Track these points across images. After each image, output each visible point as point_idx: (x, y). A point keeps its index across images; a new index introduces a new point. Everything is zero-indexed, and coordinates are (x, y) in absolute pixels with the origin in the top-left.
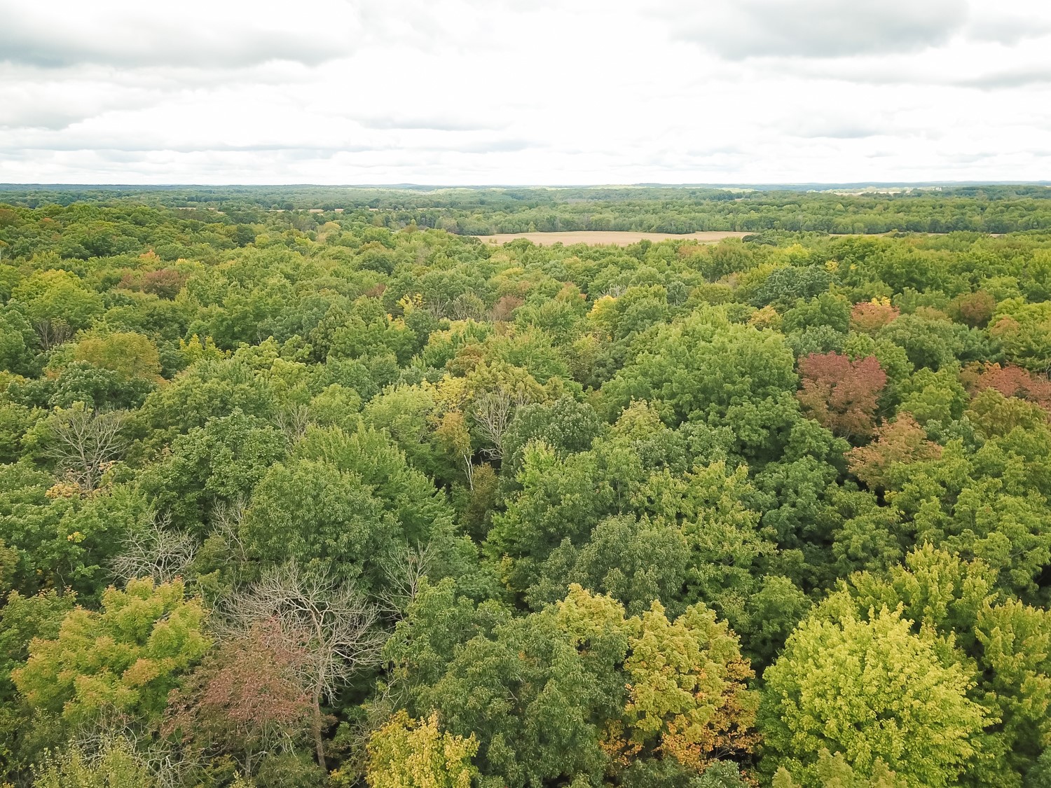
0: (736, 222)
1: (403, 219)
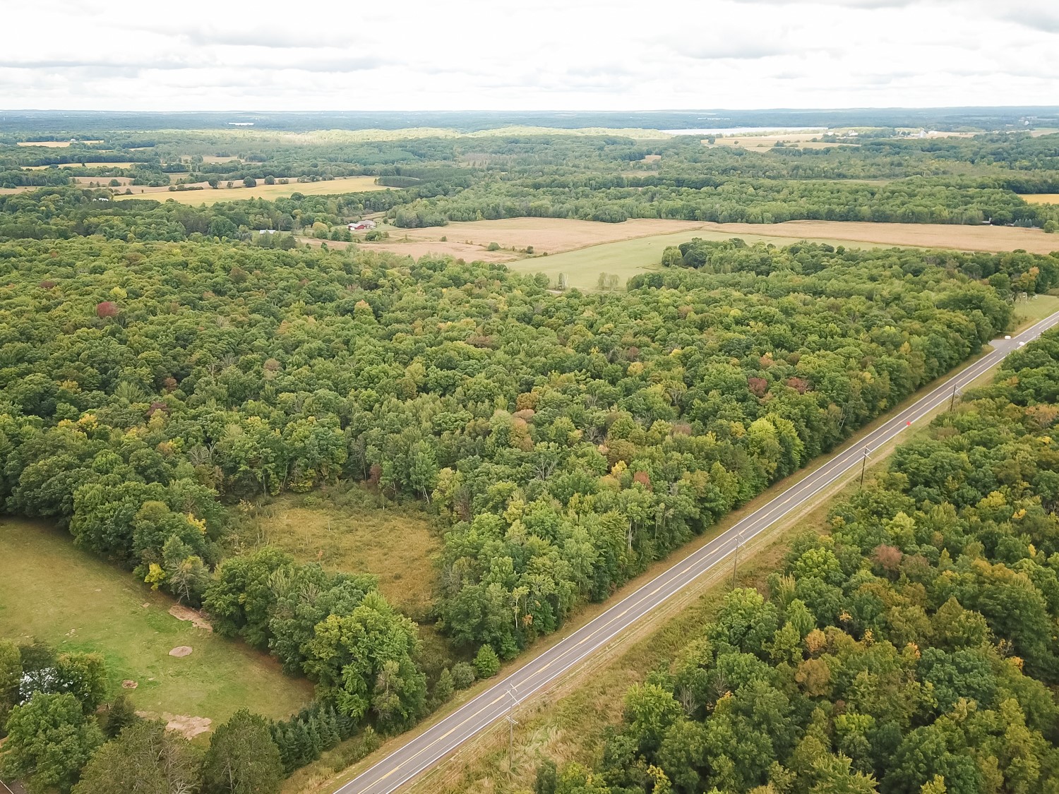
0: (661, 209)
1: (350, 204)
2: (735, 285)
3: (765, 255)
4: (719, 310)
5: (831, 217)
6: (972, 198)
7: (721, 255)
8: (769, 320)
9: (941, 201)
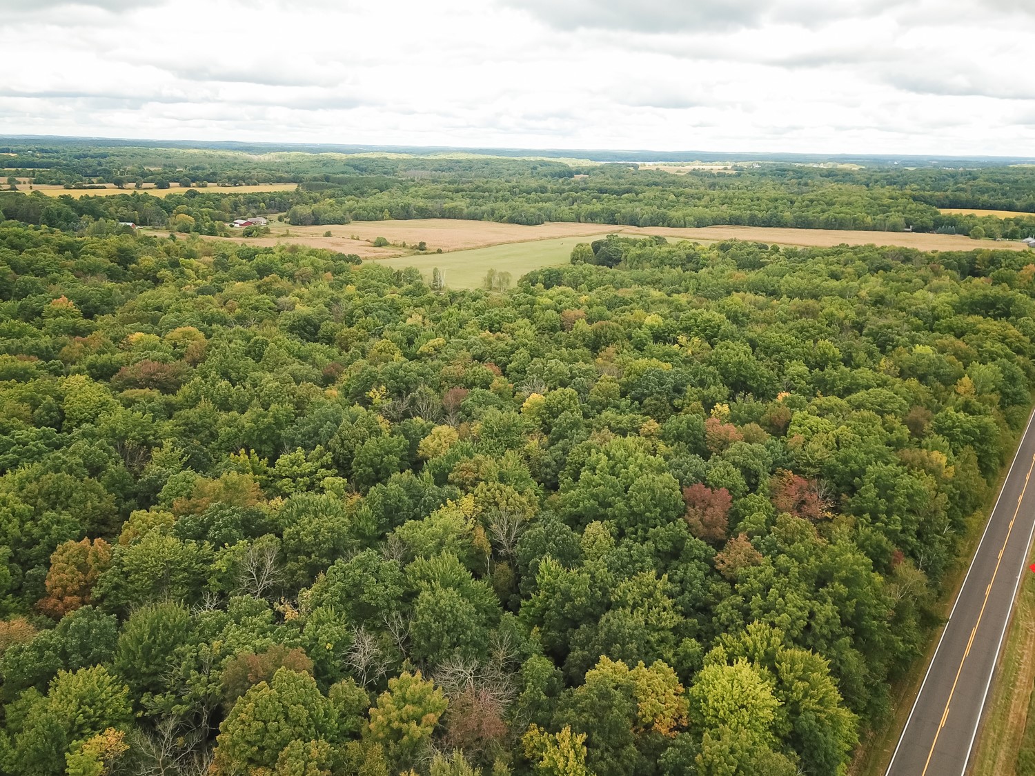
0: (580, 213)
1: (252, 203)
2: (655, 283)
3: (692, 251)
4: (628, 316)
5: (753, 222)
6: (889, 207)
7: (639, 252)
8: (712, 335)
9: (859, 209)
